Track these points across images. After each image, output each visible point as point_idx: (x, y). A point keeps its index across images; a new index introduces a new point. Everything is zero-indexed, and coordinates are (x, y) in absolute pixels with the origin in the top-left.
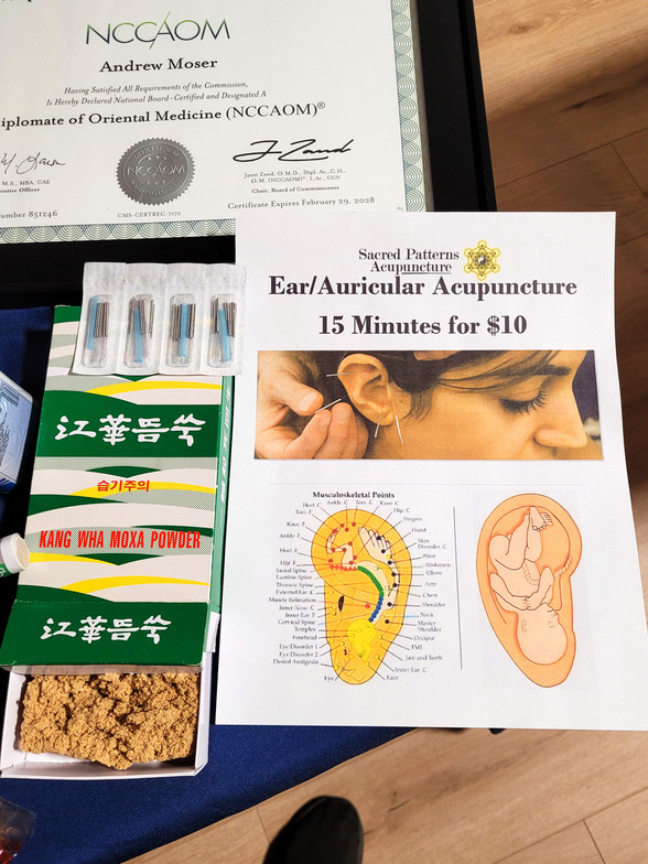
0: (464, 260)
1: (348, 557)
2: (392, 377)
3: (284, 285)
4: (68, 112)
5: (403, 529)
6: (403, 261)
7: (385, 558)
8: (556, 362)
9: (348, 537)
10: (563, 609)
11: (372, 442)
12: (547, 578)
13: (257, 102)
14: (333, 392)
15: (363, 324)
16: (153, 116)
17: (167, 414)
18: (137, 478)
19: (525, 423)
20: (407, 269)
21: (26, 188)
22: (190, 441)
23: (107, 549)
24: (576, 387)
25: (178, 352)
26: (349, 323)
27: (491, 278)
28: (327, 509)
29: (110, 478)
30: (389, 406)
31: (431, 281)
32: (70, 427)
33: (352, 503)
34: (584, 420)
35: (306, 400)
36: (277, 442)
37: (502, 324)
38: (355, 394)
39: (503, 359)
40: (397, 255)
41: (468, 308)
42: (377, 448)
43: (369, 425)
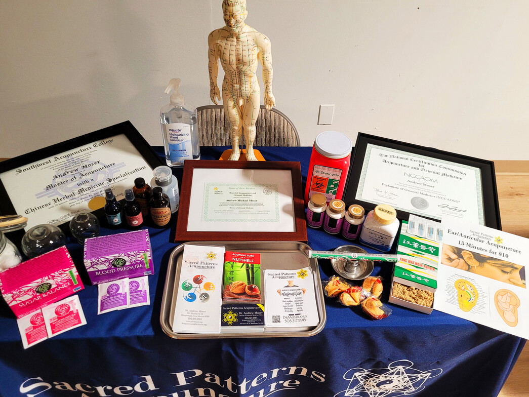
0: (494, 239)
1: (463, 288)
2: (474, 258)
3: (451, 232)
4: (400, 187)
5: (476, 287)
6: (480, 235)
7: (472, 291)
8: (515, 266)
9: (463, 284)
10: (515, 314)
11: (469, 268)
12: (511, 306)
13: (444, 197)
14: (460, 257)
15: (469, 245)
16: (419, 193)
17: (427, 246)
18: (421, 255)
19: (507, 276)
20: (481, 237)
21: (390, 198)
22: (432, 252)
23: (414, 265)
24: (520, 272)
25: (430, 235)
26: (465, 244)
27: (500, 244)
28: (458, 278)
29: (415, 253)
30: (474, 263)
31: (486, 241)
32: (406, 242)
33: (464, 278)
34: (522, 279)
35: (454, 256)
36: (447, 262)
37: (502, 254)
38: (465, 258)
39: (502, 262)
40: (479, 233)
41: (494, 249)
42: (470, 270)
43: (469, 266)
